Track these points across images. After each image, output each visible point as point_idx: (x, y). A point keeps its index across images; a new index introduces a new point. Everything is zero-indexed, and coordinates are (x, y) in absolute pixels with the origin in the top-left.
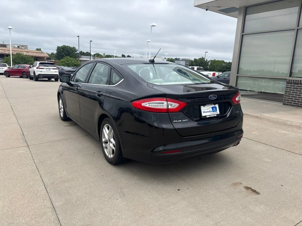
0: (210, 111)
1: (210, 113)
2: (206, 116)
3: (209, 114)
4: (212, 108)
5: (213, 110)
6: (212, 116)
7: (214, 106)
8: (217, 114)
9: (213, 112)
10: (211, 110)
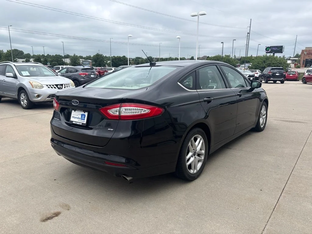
0: (78, 118)
1: (79, 120)
2: (73, 121)
3: (76, 120)
4: (82, 115)
5: (82, 117)
6: (78, 123)
7: (84, 114)
8: (82, 123)
9: (81, 120)
10: (80, 116)
